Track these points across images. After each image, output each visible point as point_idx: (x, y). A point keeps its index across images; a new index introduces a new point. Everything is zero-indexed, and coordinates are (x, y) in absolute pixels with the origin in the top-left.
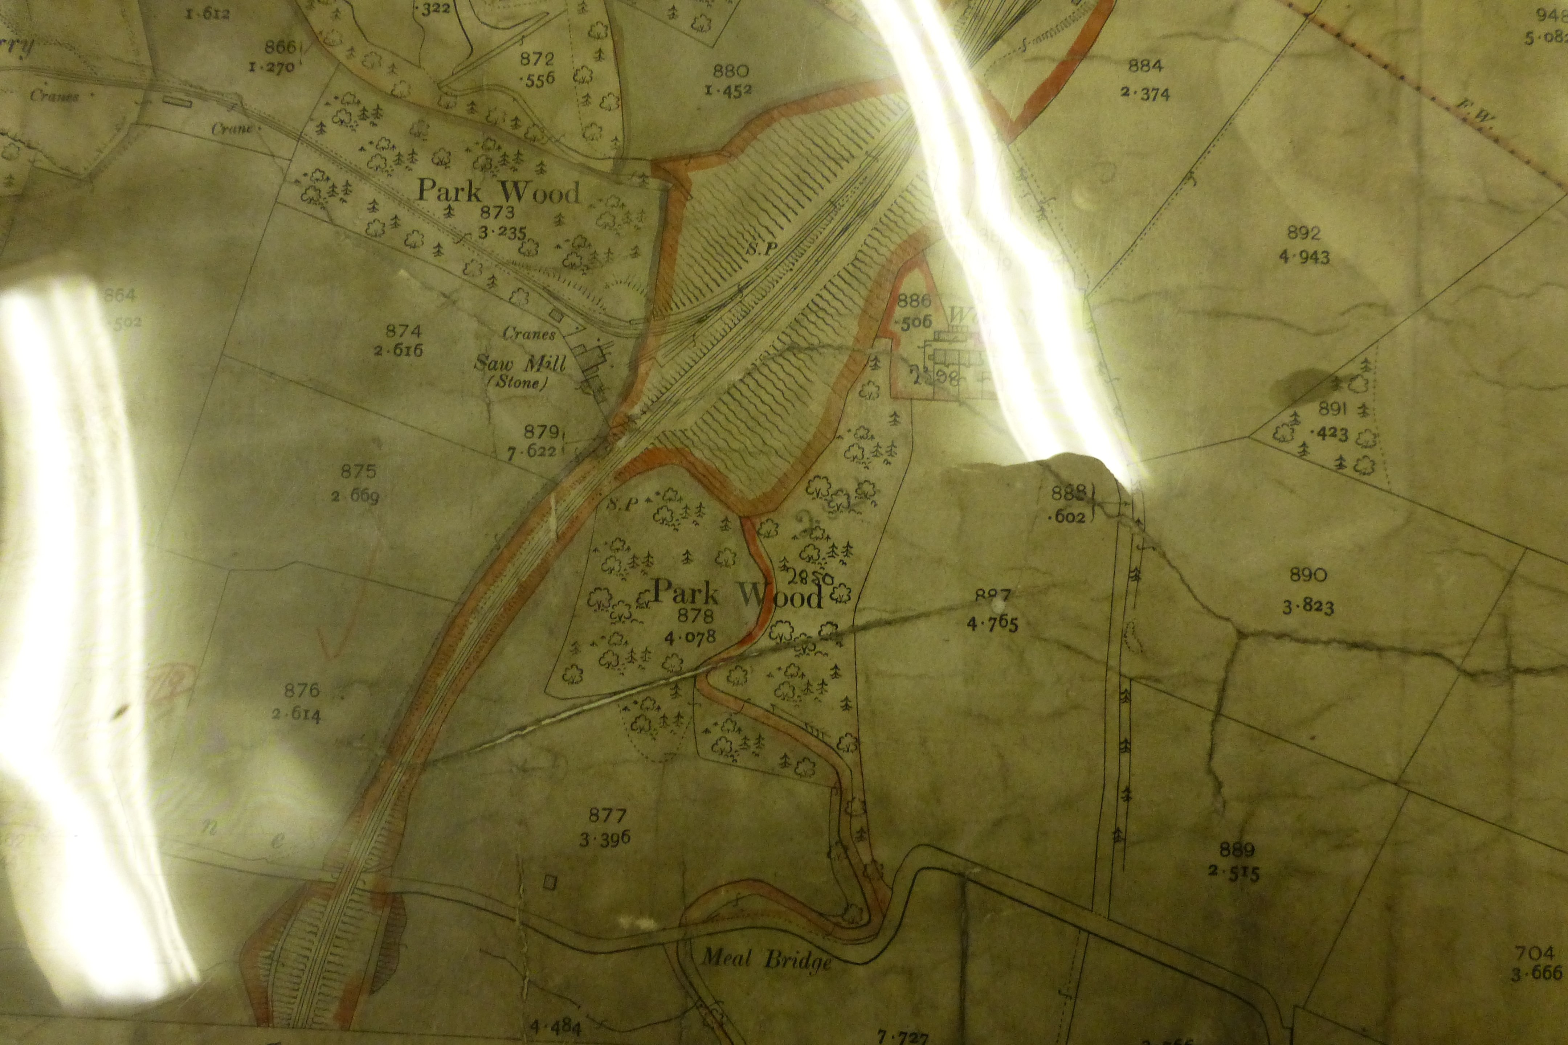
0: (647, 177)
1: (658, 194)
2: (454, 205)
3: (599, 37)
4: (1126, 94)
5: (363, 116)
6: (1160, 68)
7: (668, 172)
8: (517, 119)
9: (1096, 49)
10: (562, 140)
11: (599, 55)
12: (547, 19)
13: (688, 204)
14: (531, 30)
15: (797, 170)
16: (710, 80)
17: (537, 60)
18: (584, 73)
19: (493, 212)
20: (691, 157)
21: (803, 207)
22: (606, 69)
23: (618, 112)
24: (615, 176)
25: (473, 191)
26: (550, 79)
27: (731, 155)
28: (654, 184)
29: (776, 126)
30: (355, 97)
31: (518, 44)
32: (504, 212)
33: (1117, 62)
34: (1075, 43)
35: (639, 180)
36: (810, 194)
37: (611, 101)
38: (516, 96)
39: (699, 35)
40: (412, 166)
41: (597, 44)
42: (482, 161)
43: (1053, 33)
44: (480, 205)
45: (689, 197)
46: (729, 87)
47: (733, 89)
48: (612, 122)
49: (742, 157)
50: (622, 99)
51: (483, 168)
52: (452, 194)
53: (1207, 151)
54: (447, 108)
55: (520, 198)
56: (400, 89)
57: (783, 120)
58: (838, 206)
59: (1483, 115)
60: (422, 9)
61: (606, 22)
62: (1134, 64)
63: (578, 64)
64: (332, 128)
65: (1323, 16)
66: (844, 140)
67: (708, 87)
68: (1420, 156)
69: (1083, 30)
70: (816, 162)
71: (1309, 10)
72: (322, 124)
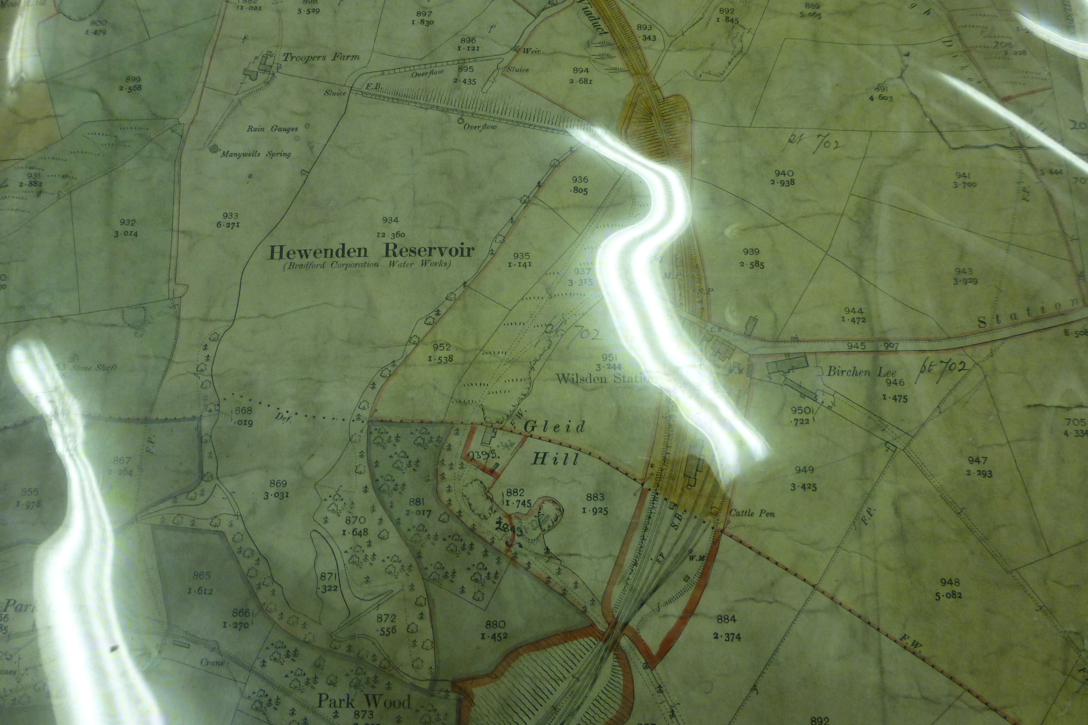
0: (449, 692)
1: (455, 702)
2: (339, 710)
3: (421, 605)
4: (716, 638)
5: (288, 656)
6: (735, 620)
7: (460, 688)
8: (374, 655)
9: (698, 610)
10: (401, 668)
11: (421, 616)
12: (392, 594)
13: (472, 709)
14: (382, 602)
15: (534, 687)
16: (484, 630)
17: (387, 619)
18: (413, 627)
19: (361, 714)
20: (474, 678)
21: (537, 710)
22: (425, 625)
23: (432, 651)
24: (430, 692)
25: (350, 701)
26: (394, 631)
27: (497, 677)
28: (453, 696)
29: (521, 658)
30: (283, 643)
31: (376, 609)
32: (368, 714)
33: (710, 618)
34: (687, 606)
35: (444, 694)
36: (541, 701)
37: (428, 644)
38: (375, 641)
39: (478, 604)
40: (315, 685)
41: (421, 609)
42: (355, 681)
43: (674, 599)
44: (353, 710)
45: (473, 704)
46: (494, 634)
47: (497, 636)
48: (428, 657)
49: (503, 679)
50: (434, 643)
51: (356, 687)
52: (338, 703)
53: (763, 672)
54: (335, 649)
55: (376, 705)
56: (309, 638)
57: (525, 655)
58: (558, 710)
59: (915, 644)
60: (322, 589)
61: (425, 596)
62: (721, 619)
63: (409, 622)
64: (269, 663)
65: (823, 587)
66: (560, 667)
67: (483, 634)
68: (882, 672)
69: (691, 599)
70: (544, 682)
71: (814, 583)
72: (264, 661)
